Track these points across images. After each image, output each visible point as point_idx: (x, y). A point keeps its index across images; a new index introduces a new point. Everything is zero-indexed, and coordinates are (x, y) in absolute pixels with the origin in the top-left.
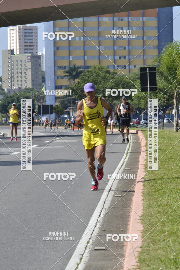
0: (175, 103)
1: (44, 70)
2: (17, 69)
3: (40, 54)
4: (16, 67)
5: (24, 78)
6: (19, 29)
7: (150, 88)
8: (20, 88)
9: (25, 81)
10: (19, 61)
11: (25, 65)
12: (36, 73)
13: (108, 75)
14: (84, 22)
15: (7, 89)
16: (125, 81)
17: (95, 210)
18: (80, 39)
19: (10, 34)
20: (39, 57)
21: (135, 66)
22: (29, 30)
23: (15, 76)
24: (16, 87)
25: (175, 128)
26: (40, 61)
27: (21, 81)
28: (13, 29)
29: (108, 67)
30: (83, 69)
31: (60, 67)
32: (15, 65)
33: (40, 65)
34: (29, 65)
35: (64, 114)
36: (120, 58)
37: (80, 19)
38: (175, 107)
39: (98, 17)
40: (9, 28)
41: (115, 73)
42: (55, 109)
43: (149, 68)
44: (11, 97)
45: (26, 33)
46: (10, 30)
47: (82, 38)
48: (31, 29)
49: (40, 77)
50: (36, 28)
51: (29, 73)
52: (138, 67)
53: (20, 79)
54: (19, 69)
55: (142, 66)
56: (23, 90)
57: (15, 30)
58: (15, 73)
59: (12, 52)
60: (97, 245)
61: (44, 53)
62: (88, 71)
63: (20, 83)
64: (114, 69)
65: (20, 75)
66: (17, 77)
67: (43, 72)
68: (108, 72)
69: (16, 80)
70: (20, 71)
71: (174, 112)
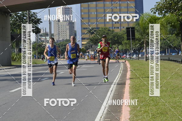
0: (145, 46)
1: (76, 30)
2: (62, 30)
3: (73, 21)
4: (61, 28)
5: (65, 34)
6: (62, 9)
7: (132, 38)
8: (63, 39)
9: (66, 36)
10: (62, 25)
11: (66, 27)
12: (72, 31)
13: (109, 32)
14: (96, 4)
15: (56, 40)
16: (118, 35)
17: (104, 101)
18: (94, 13)
19: (58, 11)
20: (73, 23)
21: (124, 27)
22: (68, 9)
23: (61, 33)
24: (61, 39)
25: (145, 59)
26: (73, 25)
27: (64, 36)
28: (59, 9)
29: (109, 28)
30: (96, 29)
31: (84, 29)
32: (60, 27)
33: (74, 27)
34: (68, 27)
35: (86, 52)
36: (116, 23)
37: (94, 3)
38: (145, 48)
39: (104, 1)
40: (57, 8)
41: (113, 31)
42: (82, 50)
43: (131, 28)
44: (58, 44)
45: (66, 10)
46: (58, 9)
47: (95, 13)
48: (69, 8)
49: (74, 34)
50: (71, 8)
51: (68, 31)
52: (125, 28)
53: (63, 34)
54: (63, 29)
55: (127, 27)
56: (65, 40)
57: (60, 9)
58: (61, 31)
59: (59, 21)
60: (106, 119)
61: (76, 21)
62: (99, 30)
63: (63, 37)
64: (113, 28)
65: (63, 32)
66: (62, 34)
67: (75, 31)
68: (109, 30)
69: (61, 35)
70: (63, 30)
71: (144, 50)
